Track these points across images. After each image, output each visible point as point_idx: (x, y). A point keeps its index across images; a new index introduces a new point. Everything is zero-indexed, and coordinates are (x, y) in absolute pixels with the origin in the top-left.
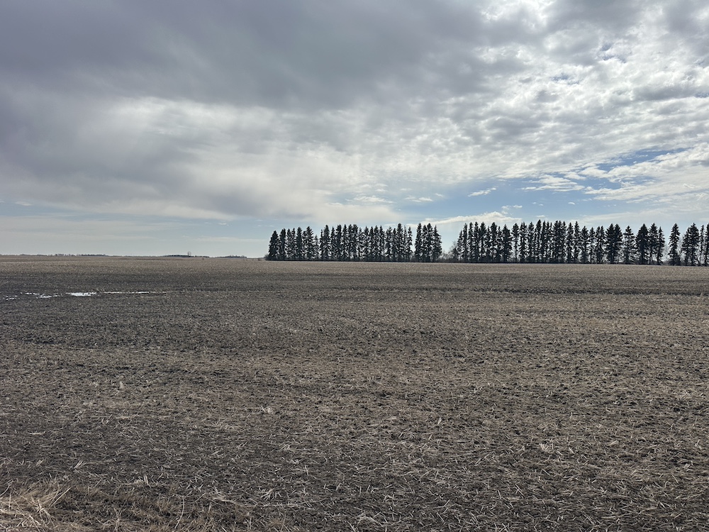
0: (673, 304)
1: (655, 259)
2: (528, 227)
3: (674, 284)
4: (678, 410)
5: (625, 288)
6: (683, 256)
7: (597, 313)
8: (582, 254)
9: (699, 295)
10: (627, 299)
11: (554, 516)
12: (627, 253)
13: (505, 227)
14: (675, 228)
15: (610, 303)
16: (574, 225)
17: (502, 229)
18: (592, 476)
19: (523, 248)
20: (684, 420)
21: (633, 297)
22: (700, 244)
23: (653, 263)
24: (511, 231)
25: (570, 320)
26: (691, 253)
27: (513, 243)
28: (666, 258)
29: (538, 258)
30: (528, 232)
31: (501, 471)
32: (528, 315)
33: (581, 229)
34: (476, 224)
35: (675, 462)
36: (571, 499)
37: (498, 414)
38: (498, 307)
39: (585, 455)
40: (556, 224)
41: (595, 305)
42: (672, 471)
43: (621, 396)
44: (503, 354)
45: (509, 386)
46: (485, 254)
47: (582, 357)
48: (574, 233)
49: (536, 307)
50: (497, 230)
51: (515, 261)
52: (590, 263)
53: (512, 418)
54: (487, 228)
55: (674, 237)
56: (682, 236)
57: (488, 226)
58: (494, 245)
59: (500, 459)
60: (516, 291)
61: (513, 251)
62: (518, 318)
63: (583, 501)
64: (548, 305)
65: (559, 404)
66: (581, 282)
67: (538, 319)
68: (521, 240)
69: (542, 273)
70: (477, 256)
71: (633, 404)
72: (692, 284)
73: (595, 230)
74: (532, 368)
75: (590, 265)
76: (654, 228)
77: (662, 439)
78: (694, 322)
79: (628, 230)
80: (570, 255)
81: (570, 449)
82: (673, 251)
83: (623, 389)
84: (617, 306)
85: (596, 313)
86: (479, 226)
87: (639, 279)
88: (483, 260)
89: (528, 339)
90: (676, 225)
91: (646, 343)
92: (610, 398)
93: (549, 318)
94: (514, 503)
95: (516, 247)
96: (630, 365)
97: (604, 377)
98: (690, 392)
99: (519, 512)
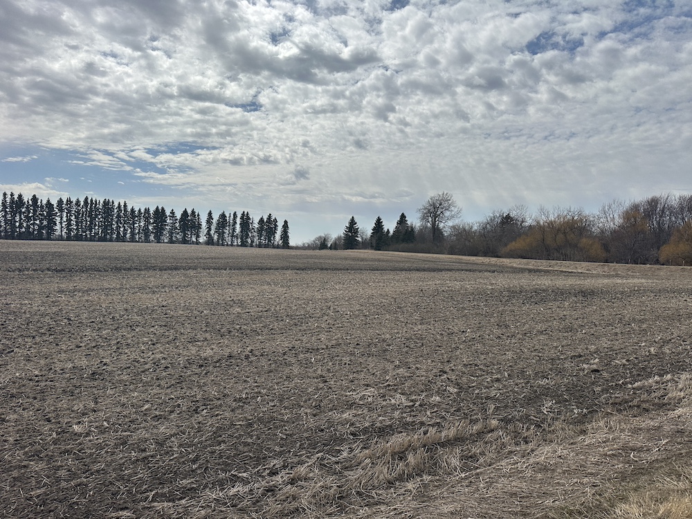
0: (205, 277)
1: (194, 239)
2: (74, 203)
3: (208, 261)
4: (202, 366)
5: (168, 265)
6: (216, 237)
7: (142, 288)
8: (131, 232)
9: (225, 269)
10: (169, 274)
11: (83, 494)
12: (171, 233)
13: (48, 201)
14: (210, 214)
15: (154, 279)
16: (122, 204)
17: (44, 202)
18: (124, 443)
19: (69, 224)
20: (206, 374)
21: (175, 272)
22: (227, 228)
23: (193, 243)
24: (55, 206)
25: (114, 298)
26: (221, 235)
27: (58, 219)
28: (202, 239)
29: (86, 235)
30: (74, 209)
31: (25, 466)
32: (72, 294)
33: (129, 209)
34: (12, 195)
35: (196, 411)
36: (102, 472)
37: (26, 405)
38: (37, 288)
39: (120, 425)
40: (104, 202)
41: (140, 282)
42: (193, 419)
43: (156, 363)
44: (38, 339)
45: (43, 373)
46: (24, 230)
47: (124, 331)
48: (123, 212)
49: (81, 286)
50: (39, 203)
51: (61, 238)
52: (138, 242)
53: (43, 406)
54: (26, 200)
55: (209, 221)
56: (215, 221)
57: (27, 198)
58: (35, 220)
59: (26, 453)
60: (60, 271)
61: (58, 227)
62: (60, 299)
63: (114, 470)
64: (94, 284)
65: (97, 381)
66: (128, 260)
67: (82, 298)
68: (67, 216)
69: (89, 252)
70: (13, 231)
71: (167, 368)
72: (221, 261)
73: (143, 211)
74: (71, 350)
75: (137, 244)
76: (193, 212)
77: (187, 394)
78: (220, 291)
79: (172, 213)
80: (119, 233)
81: (105, 423)
82: (208, 233)
83: (159, 356)
84: (159, 282)
85: (140, 289)
86: (16, 197)
87: (181, 257)
88: (21, 236)
89: (69, 319)
90: (210, 211)
91: (182, 313)
92: (147, 367)
93: (93, 296)
94: (38, 497)
95: (61, 223)
96: (167, 334)
97: (143, 348)
98: (212, 349)
99: (44, 503)
